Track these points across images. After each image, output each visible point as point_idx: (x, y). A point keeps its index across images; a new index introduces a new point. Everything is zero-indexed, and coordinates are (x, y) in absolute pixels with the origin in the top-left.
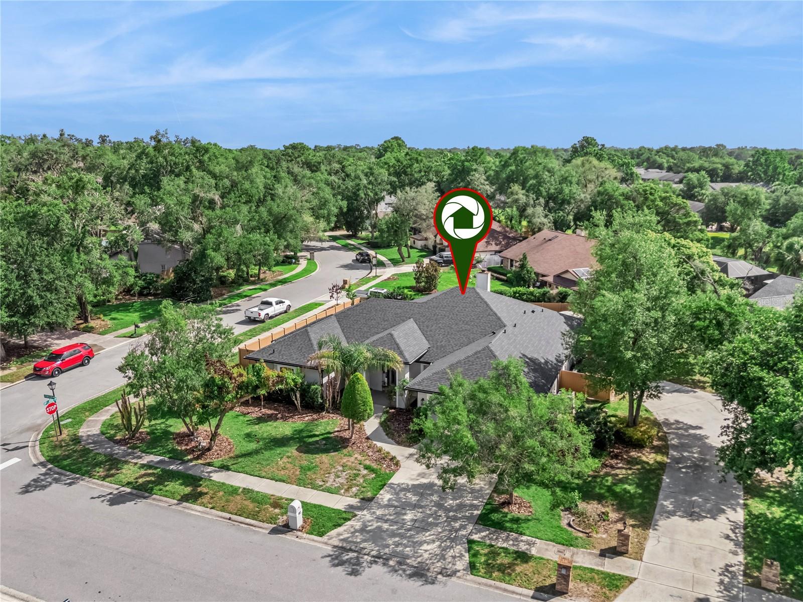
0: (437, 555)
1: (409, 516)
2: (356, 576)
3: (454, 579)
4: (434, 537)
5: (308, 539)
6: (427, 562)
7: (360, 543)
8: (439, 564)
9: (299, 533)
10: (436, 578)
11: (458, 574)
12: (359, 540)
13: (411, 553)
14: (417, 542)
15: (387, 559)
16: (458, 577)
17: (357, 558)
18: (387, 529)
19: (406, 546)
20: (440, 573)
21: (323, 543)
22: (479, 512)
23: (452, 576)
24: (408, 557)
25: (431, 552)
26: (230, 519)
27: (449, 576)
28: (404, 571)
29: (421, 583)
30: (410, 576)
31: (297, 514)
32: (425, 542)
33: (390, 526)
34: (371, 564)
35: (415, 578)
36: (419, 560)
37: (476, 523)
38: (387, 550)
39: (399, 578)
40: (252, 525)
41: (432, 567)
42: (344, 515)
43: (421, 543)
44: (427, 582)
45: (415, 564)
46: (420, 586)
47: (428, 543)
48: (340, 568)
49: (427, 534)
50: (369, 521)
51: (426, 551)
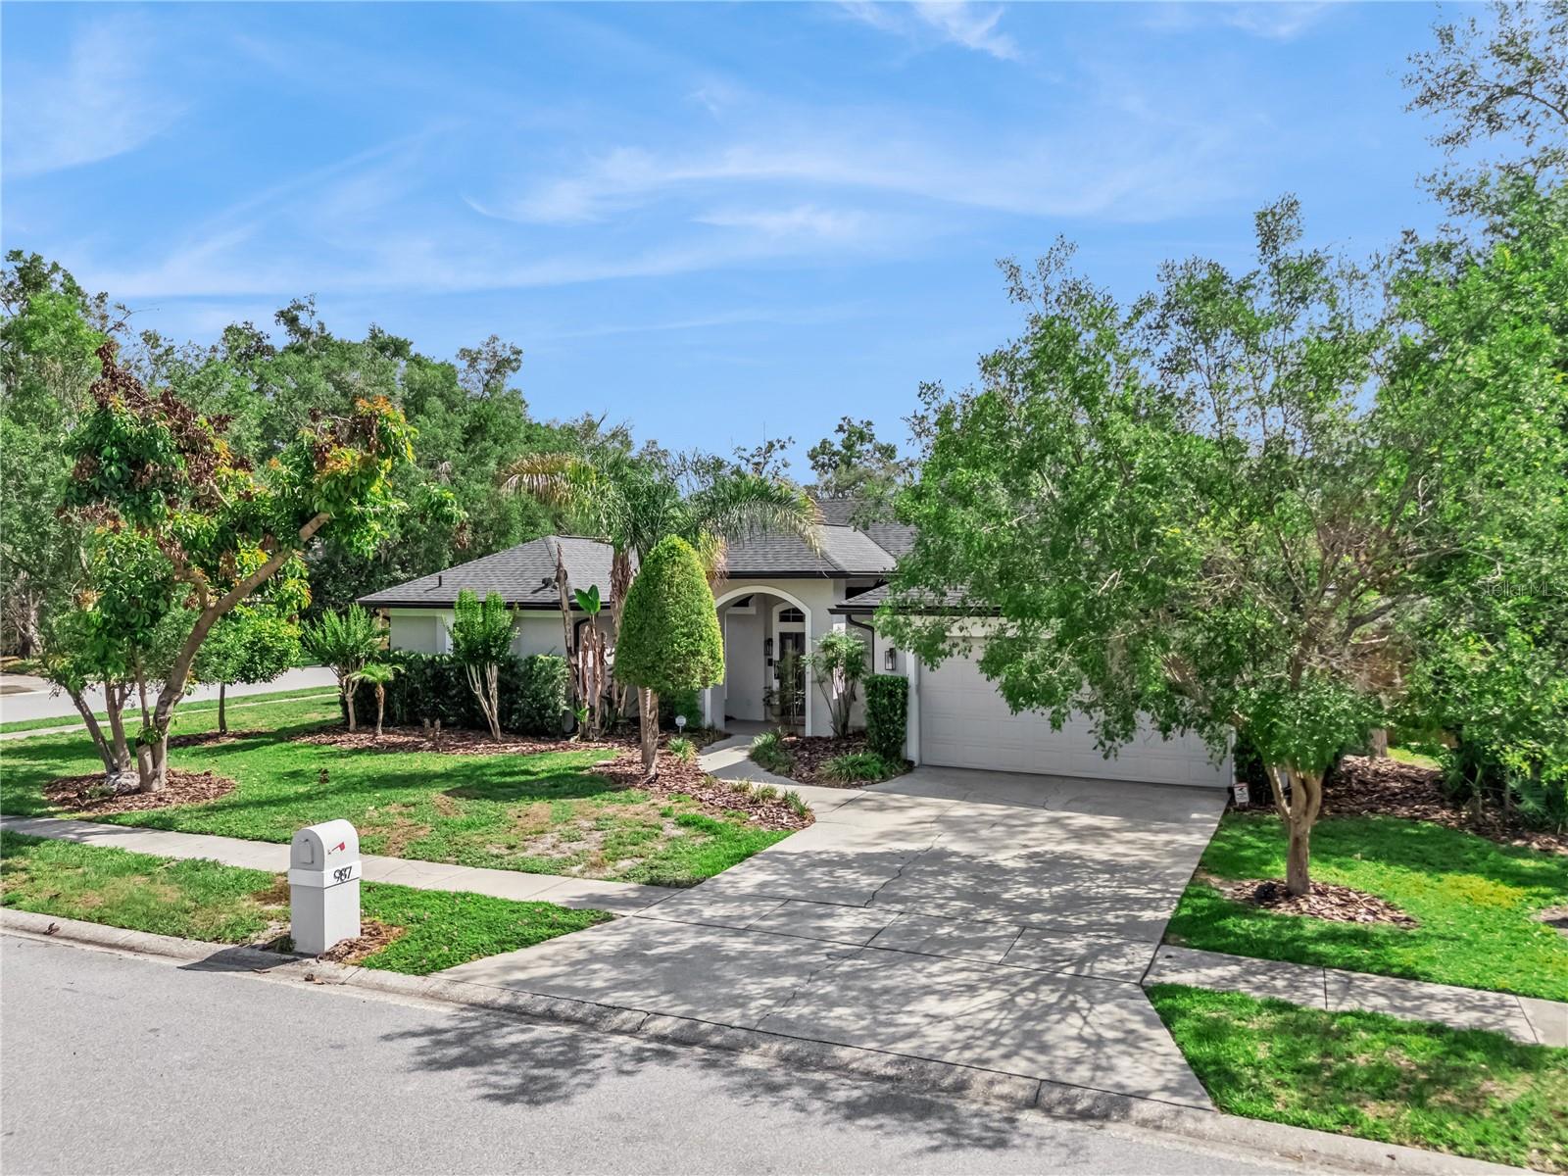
0: (999, 1033)
1: (846, 922)
2: (534, 1102)
3: (1113, 1129)
4: (974, 976)
5: (359, 984)
6: (950, 1057)
7: (602, 992)
8: (1018, 1065)
9: (327, 967)
10: (1011, 1121)
11: (1142, 1109)
12: (598, 984)
13: (856, 1027)
14: (886, 991)
15: (732, 1048)
16: (1144, 1123)
17: (572, 1042)
18: (743, 954)
19: (830, 1003)
20: (1034, 1103)
21: (425, 995)
22: (1167, 915)
23: (1106, 1117)
24: (842, 1039)
25: (961, 1021)
26: (51, 931)
27: (1086, 1115)
28: (820, 1089)
29: (922, 1142)
30: (854, 1110)
31: (328, 877)
32: (928, 991)
33: (756, 943)
34: (642, 1060)
35: (882, 1119)
36: (904, 1047)
37: (1164, 941)
38: (732, 1015)
39: (786, 1114)
40: (131, 949)
41: (979, 1079)
42: (560, 918)
43: (908, 995)
44: (956, 1136)
45: (879, 1065)
46: (919, 1153)
47: (944, 996)
48: (462, 1075)
49: (935, 968)
50: (664, 933)
51: (936, 1019)
